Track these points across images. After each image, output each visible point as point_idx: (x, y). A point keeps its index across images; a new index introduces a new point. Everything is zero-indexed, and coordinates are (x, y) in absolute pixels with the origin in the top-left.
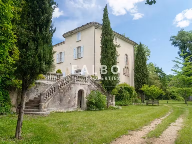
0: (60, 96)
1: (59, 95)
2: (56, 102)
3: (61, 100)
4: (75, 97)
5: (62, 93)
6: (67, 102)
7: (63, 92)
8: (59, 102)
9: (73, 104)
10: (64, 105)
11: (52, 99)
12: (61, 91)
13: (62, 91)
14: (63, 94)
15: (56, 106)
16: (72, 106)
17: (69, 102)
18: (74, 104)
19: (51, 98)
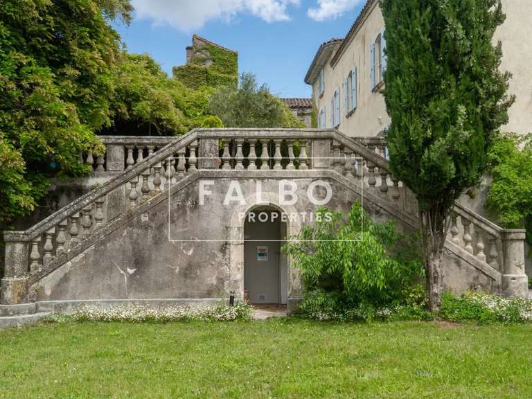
0: (135, 243)
1: (127, 240)
2: (110, 268)
3: (139, 261)
4: (224, 248)
5: (146, 227)
6: (177, 271)
7: (153, 225)
8: (131, 271)
9: (215, 282)
10: (160, 287)
11: (85, 257)
12: (139, 221)
13: (145, 218)
14: (150, 234)
15: (116, 289)
16: (204, 288)
17: (189, 271)
18: (221, 281)
19: (81, 255)
